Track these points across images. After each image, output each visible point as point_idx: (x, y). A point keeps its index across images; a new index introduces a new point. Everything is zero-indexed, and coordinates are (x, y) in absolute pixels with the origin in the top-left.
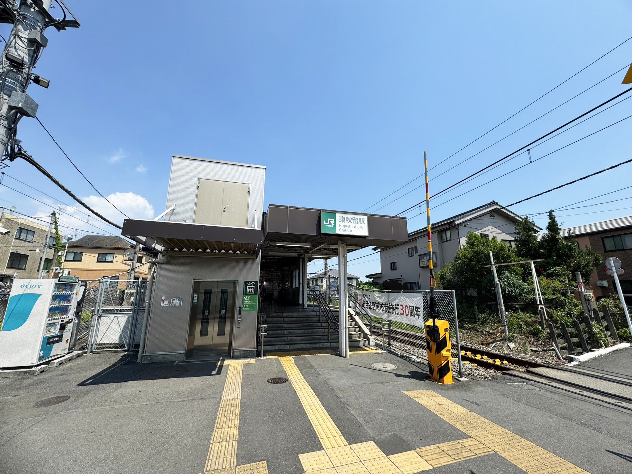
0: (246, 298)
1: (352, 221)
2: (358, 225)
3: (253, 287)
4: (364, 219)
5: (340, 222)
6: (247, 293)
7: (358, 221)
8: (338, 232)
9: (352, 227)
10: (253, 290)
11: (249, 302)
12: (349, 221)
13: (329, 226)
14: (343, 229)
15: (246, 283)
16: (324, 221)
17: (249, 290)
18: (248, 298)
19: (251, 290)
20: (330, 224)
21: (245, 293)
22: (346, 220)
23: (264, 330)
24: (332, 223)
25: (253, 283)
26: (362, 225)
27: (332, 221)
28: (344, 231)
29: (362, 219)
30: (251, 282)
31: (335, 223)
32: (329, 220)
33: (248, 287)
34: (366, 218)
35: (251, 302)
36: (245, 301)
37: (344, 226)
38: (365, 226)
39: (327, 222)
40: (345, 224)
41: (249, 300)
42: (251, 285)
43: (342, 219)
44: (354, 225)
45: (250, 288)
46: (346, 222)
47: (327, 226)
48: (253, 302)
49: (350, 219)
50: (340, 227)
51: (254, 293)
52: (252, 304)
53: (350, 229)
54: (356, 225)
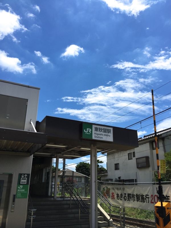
0: (19, 187)
1: (103, 131)
2: (107, 134)
3: (26, 179)
4: (111, 130)
5: (95, 131)
6: (21, 183)
7: (107, 131)
8: (94, 138)
9: (103, 135)
10: (25, 181)
11: (22, 190)
12: (101, 130)
13: (88, 133)
14: (97, 136)
15: (20, 175)
16: (85, 130)
17: (22, 180)
18: (22, 187)
19: (24, 181)
20: (89, 132)
21: (19, 183)
22: (99, 130)
23: (33, 214)
24: (90, 131)
25: (26, 175)
26: (109, 134)
27: (90, 130)
28: (98, 137)
29: (110, 130)
30: (24, 174)
31: (92, 132)
32: (88, 129)
33: (21, 178)
34: (112, 129)
35: (24, 190)
36: (18, 190)
37: (98, 134)
38: (111, 134)
39: (86, 131)
40: (98, 132)
41: (23, 189)
42: (24, 177)
43: (96, 129)
44: (104, 134)
45: (23, 179)
46: (99, 131)
47: (86, 133)
48: (25, 191)
49: (102, 129)
50: (95, 135)
51: (26, 183)
52: (24, 192)
53: (101, 136)
54: (105, 133)
